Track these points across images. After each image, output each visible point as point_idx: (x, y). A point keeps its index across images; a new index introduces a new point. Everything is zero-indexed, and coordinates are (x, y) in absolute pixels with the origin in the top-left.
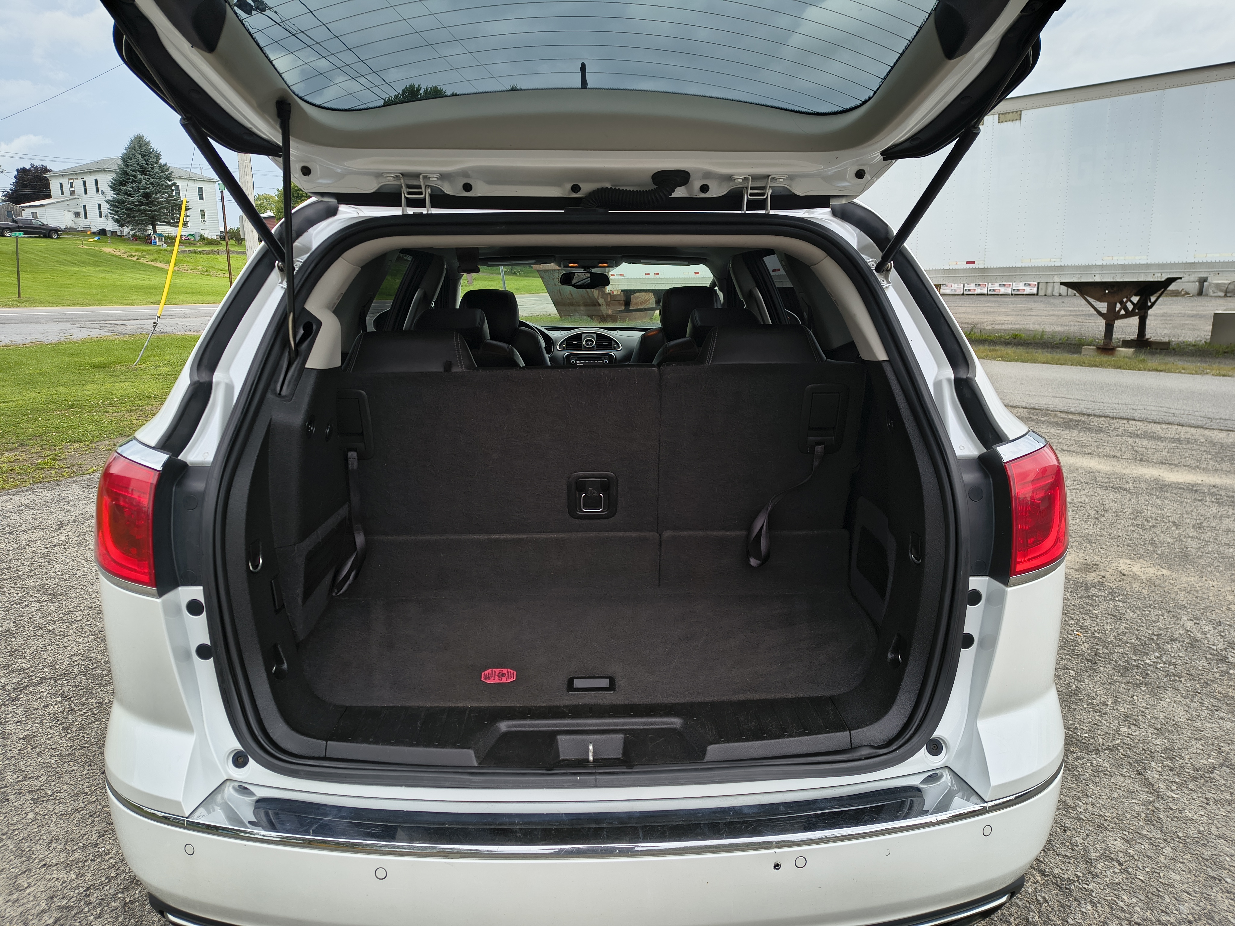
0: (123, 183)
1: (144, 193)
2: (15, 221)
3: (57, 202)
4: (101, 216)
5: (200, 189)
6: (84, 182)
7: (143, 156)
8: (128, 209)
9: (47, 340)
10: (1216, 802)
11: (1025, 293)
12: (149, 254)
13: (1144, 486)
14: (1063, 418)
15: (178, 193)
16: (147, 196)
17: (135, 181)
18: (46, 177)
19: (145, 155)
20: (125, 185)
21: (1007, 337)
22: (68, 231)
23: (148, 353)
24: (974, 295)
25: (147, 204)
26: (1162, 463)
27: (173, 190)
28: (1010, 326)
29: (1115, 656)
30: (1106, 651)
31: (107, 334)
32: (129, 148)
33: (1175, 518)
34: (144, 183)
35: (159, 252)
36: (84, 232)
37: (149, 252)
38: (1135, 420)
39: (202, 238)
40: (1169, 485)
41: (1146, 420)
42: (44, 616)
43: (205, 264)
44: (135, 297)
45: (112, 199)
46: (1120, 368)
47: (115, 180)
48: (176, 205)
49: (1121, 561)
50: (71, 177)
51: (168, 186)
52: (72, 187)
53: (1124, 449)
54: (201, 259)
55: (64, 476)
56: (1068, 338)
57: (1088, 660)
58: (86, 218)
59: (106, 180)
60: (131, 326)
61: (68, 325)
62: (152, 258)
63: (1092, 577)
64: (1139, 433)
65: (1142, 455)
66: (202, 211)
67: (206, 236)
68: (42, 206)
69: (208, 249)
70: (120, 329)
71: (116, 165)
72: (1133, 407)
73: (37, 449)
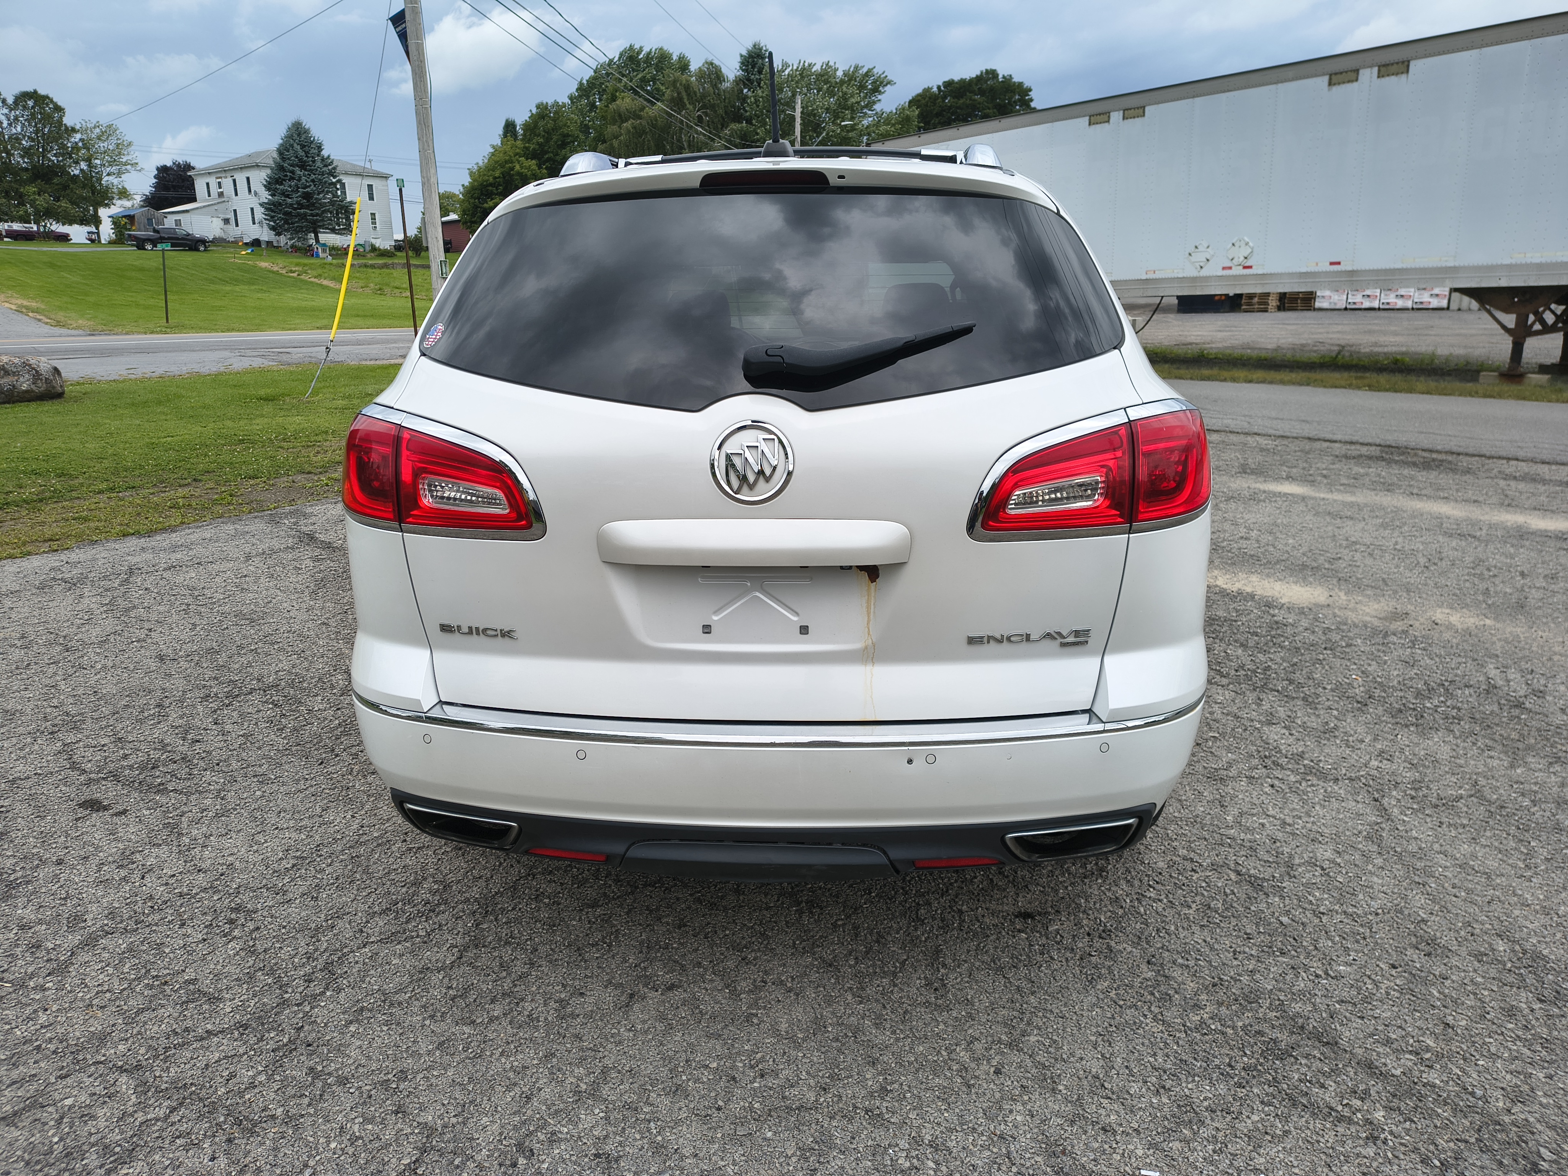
0: (279, 181)
1: (304, 193)
2: (155, 231)
3: (204, 207)
4: (254, 223)
5: (370, 187)
6: (234, 181)
7: (303, 147)
8: (285, 214)
9: (205, 370)
10: (1450, 825)
11: (1431, 306)
12: (311, 269)
13: (1499, 534)
14: (1424, 458)
15: (344, 193)
16: (307, 196)
17: (293, 179)
18: (190, 176)
19: (305, 146)
20: (281, 184)
21: (1386, 362)
22: (217, 241)
23: (320, 385)
24: (1360, 309)
25: (307, 207)
26: (1535, 509)
27: (338, 189)
28: (1394, 349)
29: (1392, 699)
30: (1383, 694)
31: (271, 363)
32: (286, 137)
33: (1525, 568)
34: (303, 181)
35: (323, 266)
36: (235, 242)
37: (312, 267)
38: (1517, 459)
39: (374, 249)
40: (1532, 533)
41: (1533, 461)
42: (245, 637)
43: (377, 280)
44: (298, 321)
45: (266, 201)
46: (1524, 399)
47: (270, 178)
48: (342, 207)
49: (1439, 610)
50: (219, 175)
51: (333, 183)
52: (220, 188)
53: (1490, 493)
54: (373, 275)
55: (244, 512)
56: (1468, 363)
57: (1358, 702)
58: (237, 225)
59: (259, 178)
60: (297, 355)
61: (227, 354)
62: (315, 273)
63: (1398, 626)
64: (1518, 474)
65: (1512, 500)
66: (373, 215)
67: (377, 245)
68: (187, 211)
69: (381, 261)
70: (285, 358)
71: (271, 159)
72: (1519, 444)
73: (212, 485)
